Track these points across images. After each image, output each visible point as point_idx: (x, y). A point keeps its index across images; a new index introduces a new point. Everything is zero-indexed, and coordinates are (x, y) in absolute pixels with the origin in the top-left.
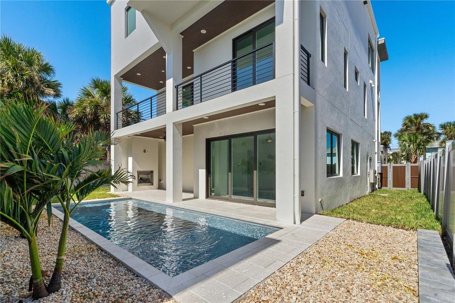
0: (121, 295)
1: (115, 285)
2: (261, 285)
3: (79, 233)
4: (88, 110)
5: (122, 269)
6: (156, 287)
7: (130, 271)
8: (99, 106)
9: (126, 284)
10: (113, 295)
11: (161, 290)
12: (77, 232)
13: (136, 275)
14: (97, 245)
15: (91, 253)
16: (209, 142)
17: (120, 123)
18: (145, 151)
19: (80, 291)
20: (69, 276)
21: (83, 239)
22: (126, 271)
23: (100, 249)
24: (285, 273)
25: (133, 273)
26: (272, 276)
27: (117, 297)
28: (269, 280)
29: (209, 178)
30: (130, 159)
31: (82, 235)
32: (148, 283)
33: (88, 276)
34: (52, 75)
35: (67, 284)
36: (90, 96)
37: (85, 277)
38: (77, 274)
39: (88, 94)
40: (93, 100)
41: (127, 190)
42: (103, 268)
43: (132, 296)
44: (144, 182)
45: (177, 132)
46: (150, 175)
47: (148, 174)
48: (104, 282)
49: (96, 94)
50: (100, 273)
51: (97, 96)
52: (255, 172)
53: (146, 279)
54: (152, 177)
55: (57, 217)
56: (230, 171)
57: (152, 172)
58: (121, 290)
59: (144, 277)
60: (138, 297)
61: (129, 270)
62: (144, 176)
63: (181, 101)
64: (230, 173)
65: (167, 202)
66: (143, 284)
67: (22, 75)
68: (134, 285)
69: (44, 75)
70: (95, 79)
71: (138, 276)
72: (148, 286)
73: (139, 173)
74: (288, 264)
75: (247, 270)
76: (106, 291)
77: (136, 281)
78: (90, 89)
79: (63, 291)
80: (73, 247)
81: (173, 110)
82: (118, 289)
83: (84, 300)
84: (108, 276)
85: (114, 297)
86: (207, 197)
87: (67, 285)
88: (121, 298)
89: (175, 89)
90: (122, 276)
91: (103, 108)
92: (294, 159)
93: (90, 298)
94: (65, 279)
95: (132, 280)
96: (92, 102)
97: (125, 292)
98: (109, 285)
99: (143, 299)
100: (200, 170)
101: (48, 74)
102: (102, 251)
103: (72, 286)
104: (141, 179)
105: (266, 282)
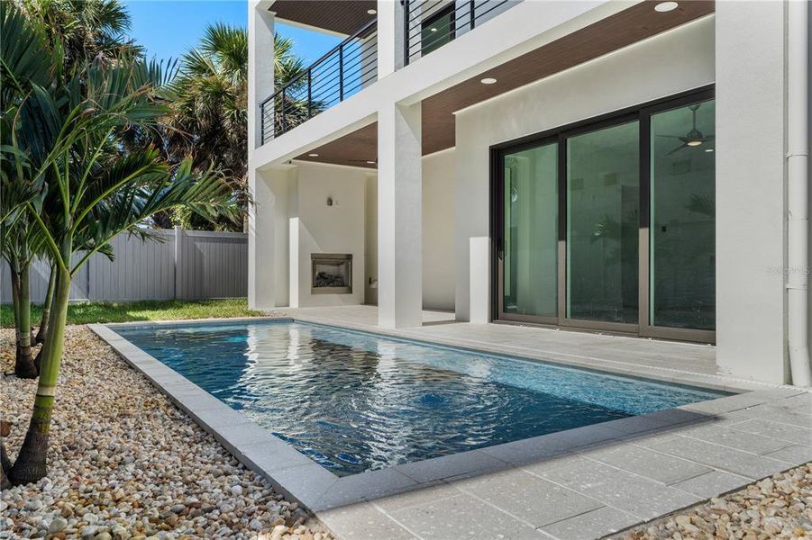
0: (182, 506)
1: (176, 482)
2: (651, 530)
3: (141, 372)
4: (200, 106)
5: (211, 450)
6: (287, 496)
7: (231, 455)
8: (225, 93)
9: (205, 482)
10: (159, 504)
11: (295, 505)
12: (137, 371)
13: (240, 466)
14: (169, 397)
15: (148, 412)
16: (498, 155)
17: (269, 127)
18: (330, 202)
19: (83, 487)
20: (76, 454)
21: (144, 385)
22: (220, 456)
23: (174, 404)
24: (755, 508)
25: (234, 461)
26: (697, 509)
27: (169, 508)
28: (683, 521)
29: (500, 262)
30: (294, 223)
31: (145, 377)
32: (266, 486)
33: (118, 458)
34: (123, 27)
35: (65, 470)
36: (205, 71)
37: (111, 460)
38: (96, 451)
39: (201, 68)
40: (209, 79)
41: (288, 306)
42: (163, 443)
43: (210, 510)
44: (328, 284)
45: (406, 128)
46: (343, 267)
47: (338, 265)
48: (151, 473)
49: (218, 64)
50: (151, 454)
51: (220, 70)
52: (643, 233)
53: (264, 476)
54: (349, 270)
55: (108, 344)
56: (562, 235)
57: (349, 257)
58: (187, 494)
59: (259, 471)
60: (225, 516)
61: (228, 452)
62: (329, 270)
63: (419, 38)
64: (562, 244)
65: (378, 327)
66: (251, 488)
67: (63, 31)
68: (227, 487)
69: (107, 30)
70: (215, 27)
71: (245, 466)
72: (265, 492)
73: (317, 260)
74: (767, 484)
75: (600, 484)
76: (146, 494)
77: (236, 477)
78: (203, 55)
79: (46, 483)
80: (116, 398)
81: (397, 68)
82: (181, 492)
83: (84, 506)
84: (168, 462)
85: (162, 508)
86: (494, 316)
87: (62, 473)
88: (179, 513)
89: (401, 9)
90: (206, 463)
91: (233, 99)
92: (786, 159)
93: (100, 505)
94: (66, 459)
95: (226, 474)
96: (207, 84)
97: (194, 499)
98: (161, 480)
99: (235, 520)
100: (472, 240)
101: (115, 27)
102: (177, 409)
103: (73, 475)
104: (322, 275)
105: (670, 524)
